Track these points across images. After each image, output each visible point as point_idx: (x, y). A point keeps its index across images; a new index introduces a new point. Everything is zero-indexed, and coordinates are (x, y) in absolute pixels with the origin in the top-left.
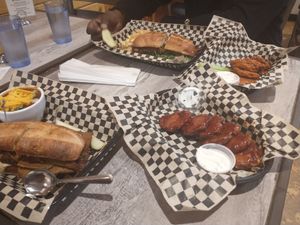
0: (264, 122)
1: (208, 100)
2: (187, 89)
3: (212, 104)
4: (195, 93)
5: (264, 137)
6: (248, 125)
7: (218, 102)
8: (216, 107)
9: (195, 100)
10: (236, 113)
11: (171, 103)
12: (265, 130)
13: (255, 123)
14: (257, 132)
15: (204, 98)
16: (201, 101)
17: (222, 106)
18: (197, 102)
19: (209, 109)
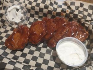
0: (73, 7)
1: (29, 11)
2: (9, 9)
3: (33, 12)
4: (17, 10)
5: (79, 17)
6: (64, 14)
7: (37, 9)
8: (37, 13)
9: (20, 14)
10: (53, 10)
11: (4, 25)
12: (76, 12)
13: (68, 11)
14: (72, 16)
15: (25, 10)
16: (24, 13)
17: (41, 10)
18: (23, 15)
19: (32, 16)
